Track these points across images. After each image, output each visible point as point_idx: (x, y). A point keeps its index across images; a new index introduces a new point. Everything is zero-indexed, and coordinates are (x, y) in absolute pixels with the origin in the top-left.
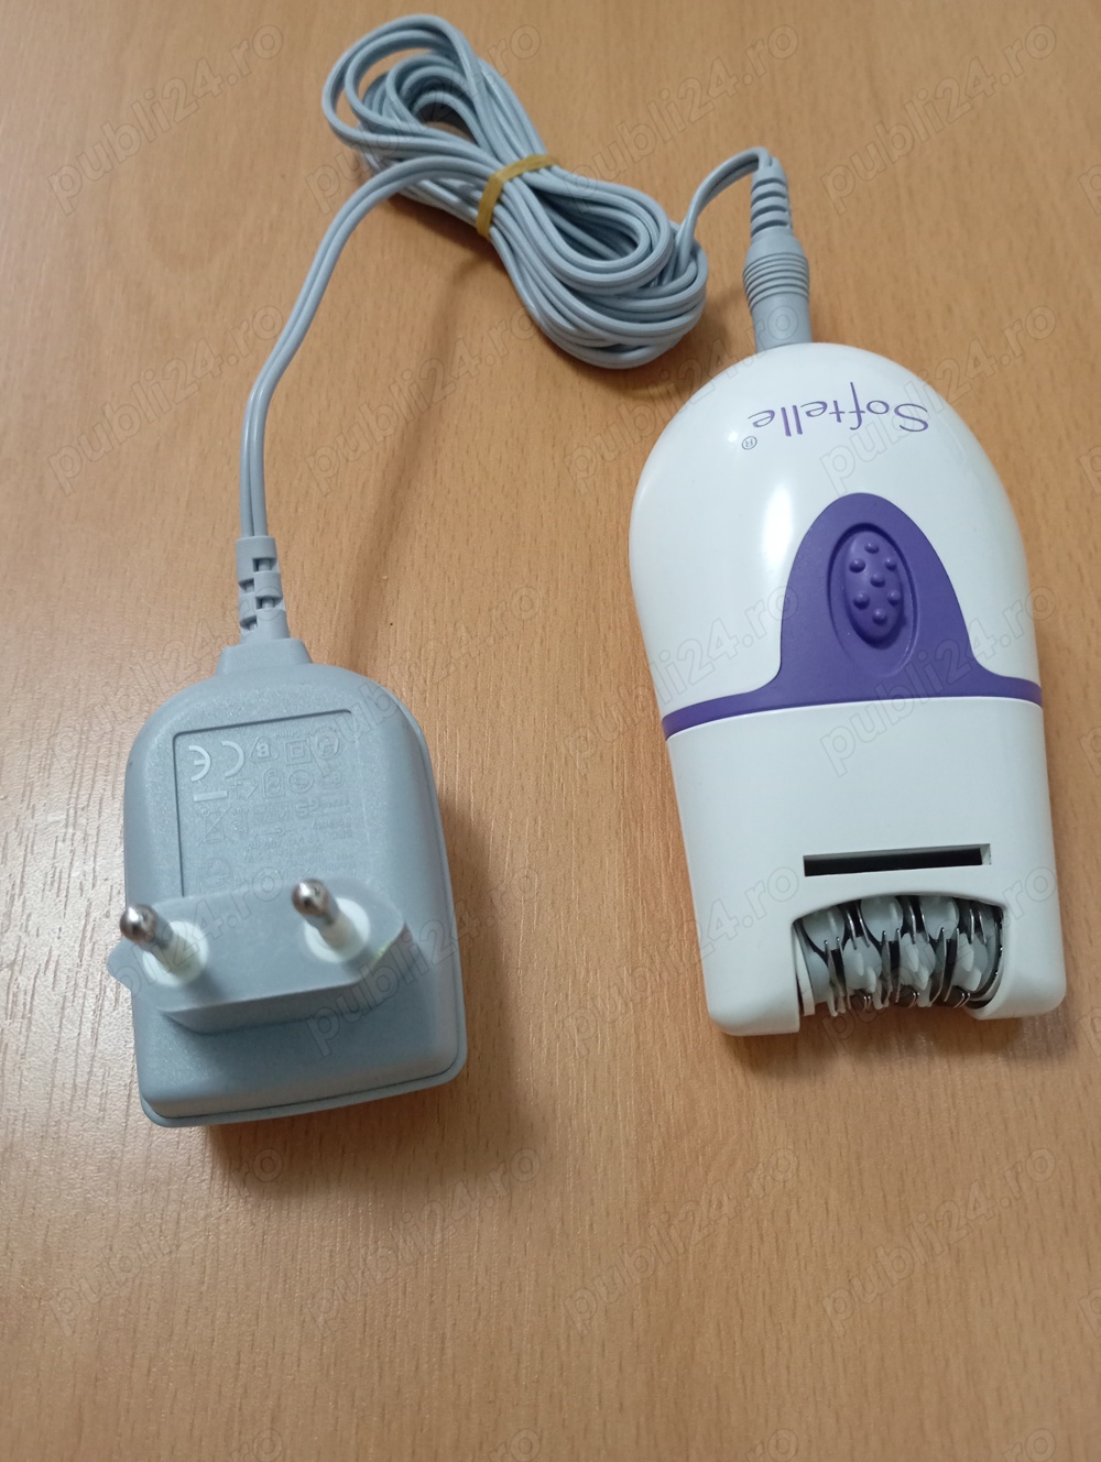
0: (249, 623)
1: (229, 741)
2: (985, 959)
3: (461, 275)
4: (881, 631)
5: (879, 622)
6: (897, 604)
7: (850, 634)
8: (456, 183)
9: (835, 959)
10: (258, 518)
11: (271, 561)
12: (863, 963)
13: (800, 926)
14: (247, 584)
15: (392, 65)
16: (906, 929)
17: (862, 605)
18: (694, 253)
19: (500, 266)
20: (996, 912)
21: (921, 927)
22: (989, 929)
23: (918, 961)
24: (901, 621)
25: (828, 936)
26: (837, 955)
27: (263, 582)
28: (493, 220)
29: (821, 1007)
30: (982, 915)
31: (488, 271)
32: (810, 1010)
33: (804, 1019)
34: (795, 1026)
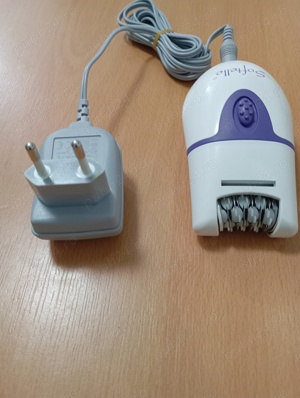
0: (79, 119)
1: (63, 141)
2: (274, 216)
3: (148, 60)
4: (247, 122)
5: (247, 119)
6: (252, 115)
7: (239, 123)
8: (148, 36)
9: (229, 212)
10: (85, 95)
11: (87, 106)
12: (237, 213)
13: (220, 201)
14: (80, 111)
15: (134, 11)
16: (250, 205)
17: (242, 114)
18: (208, 52)
19: (159, 59)
20: (277, 202)
21: (255, 205)
22: (275, 208)
23: (253, 213)
24: (253, 121)
25: (228, 205)
26: (230, 211)
27: (84, 110)
28: (157, 44)
29: (225, 229)
30: (273, 202)
31: (156, 60)
32: (222, 229)
33: (220, 232)
34: (217, 234)
